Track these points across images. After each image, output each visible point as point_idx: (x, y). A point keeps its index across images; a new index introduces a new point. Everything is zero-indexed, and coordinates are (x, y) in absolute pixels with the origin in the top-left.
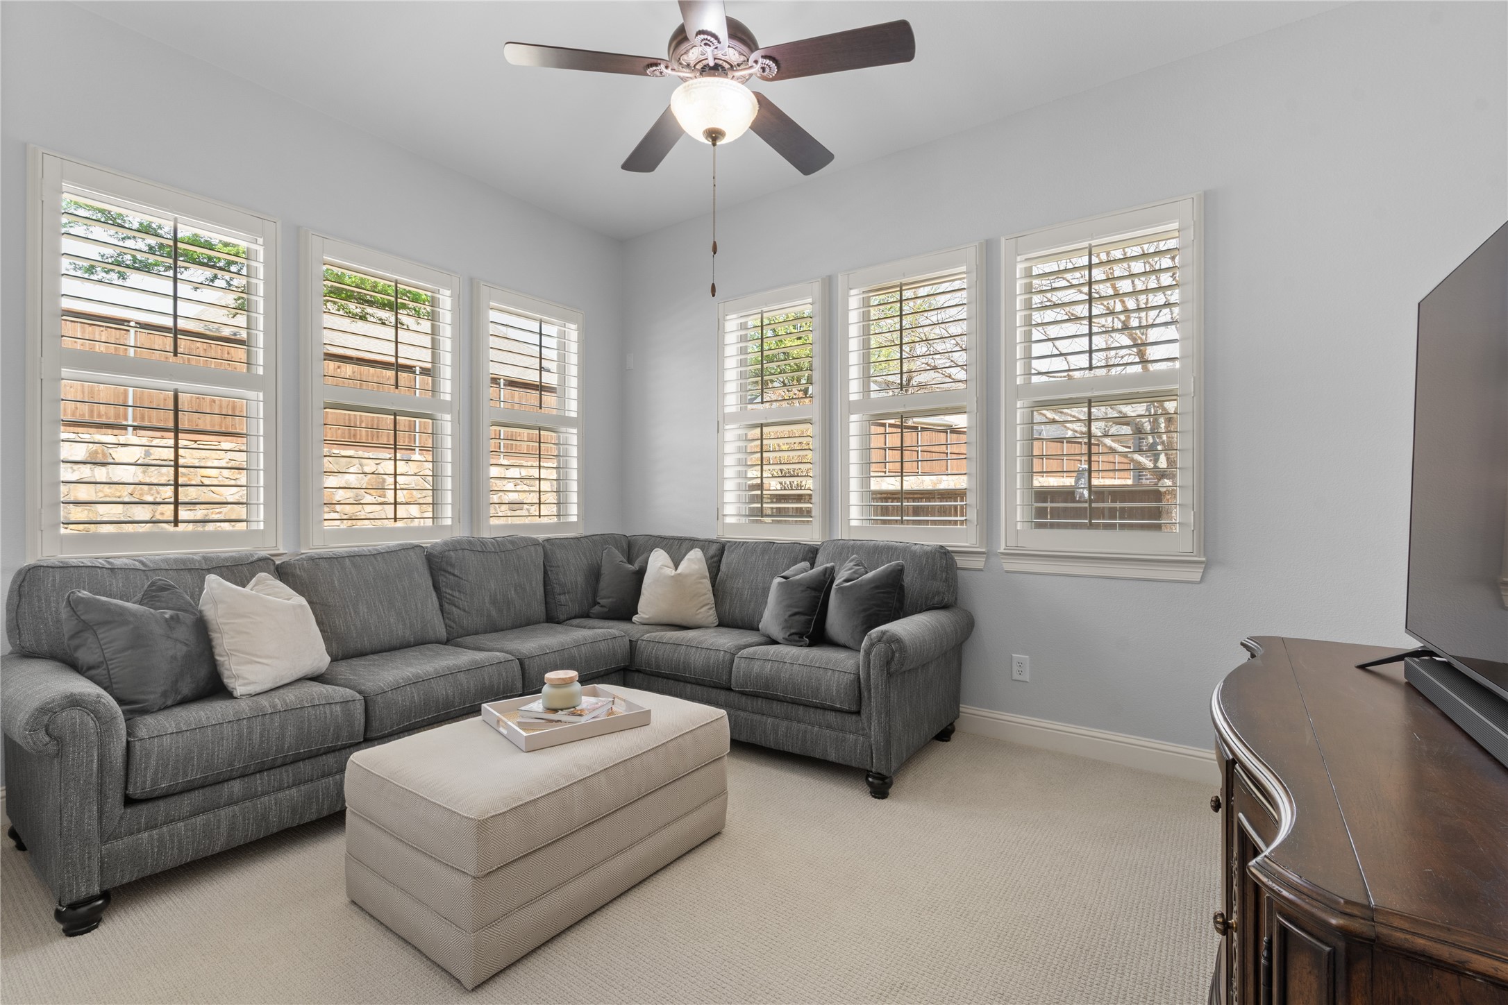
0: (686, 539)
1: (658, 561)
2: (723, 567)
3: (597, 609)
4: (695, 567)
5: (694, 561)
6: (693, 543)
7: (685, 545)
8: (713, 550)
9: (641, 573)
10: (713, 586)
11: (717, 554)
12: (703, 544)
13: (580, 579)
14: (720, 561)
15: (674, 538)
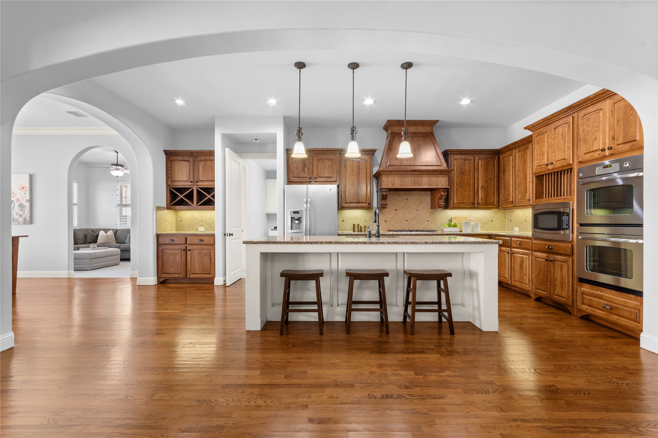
0: (108, 229)
1: (102, 233)
2: (117, 234)
3: (87, 242)
4: (111, 234)
5: (110, 233)
6: (110, 230)
7: (107, 230)
8: (115, 231)
9: (97, 236)
10: (115, 237)
11: (116, 232)
12: (113, 230)
13: (82, 237)
14: (116, 233)
15: (105, 229)
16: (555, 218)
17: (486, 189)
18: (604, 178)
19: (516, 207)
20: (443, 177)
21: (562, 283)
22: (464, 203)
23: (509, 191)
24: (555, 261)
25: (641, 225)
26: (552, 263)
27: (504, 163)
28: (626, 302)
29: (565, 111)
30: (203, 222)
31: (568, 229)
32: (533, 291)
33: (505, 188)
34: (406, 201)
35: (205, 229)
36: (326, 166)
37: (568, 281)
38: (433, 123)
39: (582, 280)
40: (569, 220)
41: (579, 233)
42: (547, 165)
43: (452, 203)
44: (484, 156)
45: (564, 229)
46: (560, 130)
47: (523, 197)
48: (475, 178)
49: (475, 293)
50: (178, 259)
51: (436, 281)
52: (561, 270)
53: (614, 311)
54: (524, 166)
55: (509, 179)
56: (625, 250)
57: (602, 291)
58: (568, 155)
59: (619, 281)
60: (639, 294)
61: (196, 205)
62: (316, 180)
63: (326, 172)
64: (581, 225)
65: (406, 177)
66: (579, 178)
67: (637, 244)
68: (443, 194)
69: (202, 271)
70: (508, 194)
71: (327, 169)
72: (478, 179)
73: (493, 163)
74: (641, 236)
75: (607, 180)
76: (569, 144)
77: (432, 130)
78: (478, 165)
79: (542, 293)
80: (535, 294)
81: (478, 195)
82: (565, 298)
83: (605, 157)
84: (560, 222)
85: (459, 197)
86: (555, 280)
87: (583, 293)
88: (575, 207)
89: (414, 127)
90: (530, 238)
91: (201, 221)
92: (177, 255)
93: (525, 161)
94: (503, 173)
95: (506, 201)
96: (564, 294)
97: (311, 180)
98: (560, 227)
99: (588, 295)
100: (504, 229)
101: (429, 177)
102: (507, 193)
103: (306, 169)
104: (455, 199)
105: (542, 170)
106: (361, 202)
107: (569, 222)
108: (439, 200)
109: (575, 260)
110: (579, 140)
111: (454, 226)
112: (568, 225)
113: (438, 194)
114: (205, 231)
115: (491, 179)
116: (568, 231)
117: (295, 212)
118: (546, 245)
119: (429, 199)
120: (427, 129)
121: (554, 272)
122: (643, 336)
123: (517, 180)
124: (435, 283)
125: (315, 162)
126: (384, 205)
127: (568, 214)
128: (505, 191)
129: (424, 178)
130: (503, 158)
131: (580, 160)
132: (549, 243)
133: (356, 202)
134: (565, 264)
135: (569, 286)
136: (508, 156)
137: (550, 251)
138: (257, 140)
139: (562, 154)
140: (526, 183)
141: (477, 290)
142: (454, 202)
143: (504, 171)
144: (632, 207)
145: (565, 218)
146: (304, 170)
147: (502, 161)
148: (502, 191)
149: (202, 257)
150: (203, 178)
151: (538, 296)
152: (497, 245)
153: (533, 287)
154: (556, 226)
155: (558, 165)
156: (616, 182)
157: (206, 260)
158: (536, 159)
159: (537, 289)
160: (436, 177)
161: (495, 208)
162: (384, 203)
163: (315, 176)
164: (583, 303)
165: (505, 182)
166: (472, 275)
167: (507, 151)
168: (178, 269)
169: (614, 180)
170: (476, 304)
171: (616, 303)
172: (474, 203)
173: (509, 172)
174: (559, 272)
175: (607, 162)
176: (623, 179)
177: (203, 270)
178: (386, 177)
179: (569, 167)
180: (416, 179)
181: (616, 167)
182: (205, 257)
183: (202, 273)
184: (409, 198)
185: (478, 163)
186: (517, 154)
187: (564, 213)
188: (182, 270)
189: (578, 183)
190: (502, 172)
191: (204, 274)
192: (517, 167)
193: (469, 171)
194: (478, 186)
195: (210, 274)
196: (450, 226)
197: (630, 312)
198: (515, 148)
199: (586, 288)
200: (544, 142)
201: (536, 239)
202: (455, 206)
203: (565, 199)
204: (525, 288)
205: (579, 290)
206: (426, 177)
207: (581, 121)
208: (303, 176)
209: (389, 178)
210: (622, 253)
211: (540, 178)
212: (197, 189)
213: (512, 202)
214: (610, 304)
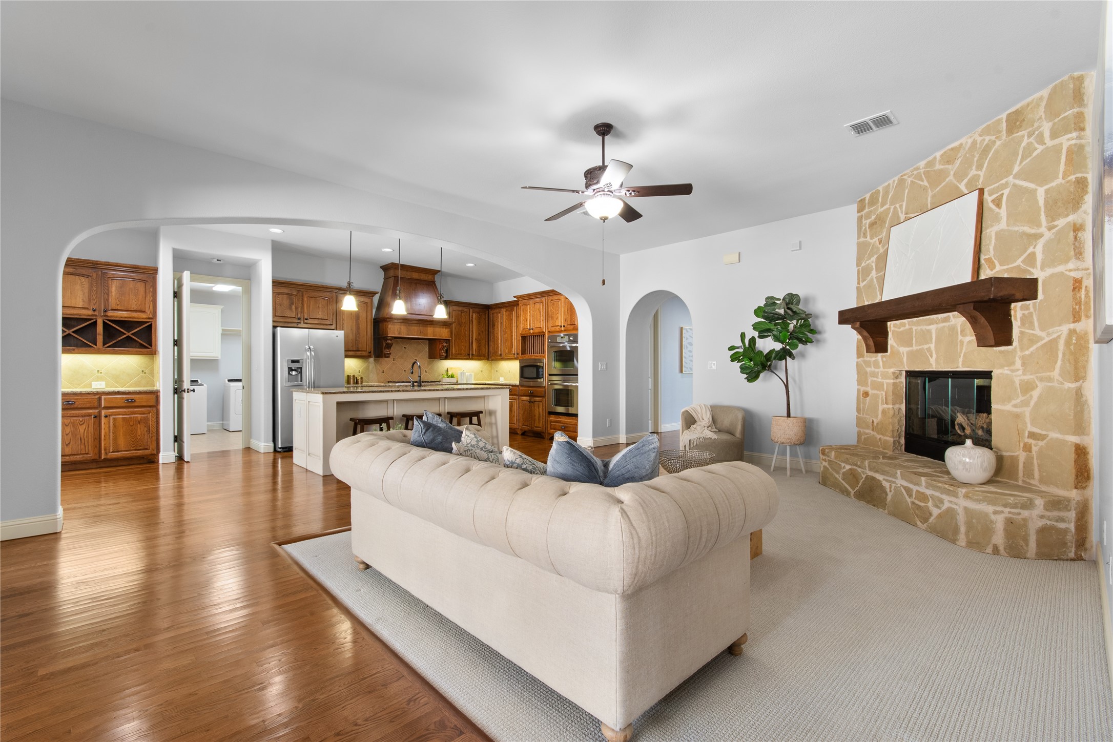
16: (535, 370)
17: (478, 341)
18: (561, 345)
19: (503, 359)
20: (446, 328)
21: (539, 417)
22: (461, 354)
23: (498, 345)
24: (535, 401)
25: (577, 375)
26: (533, 404)
27: (493, 318)
28: (571, 422)
29: (541, 294)
30: (101, 373)
31: (543, 377)
32: (520, 427)
33: (494, 341)
34: (404, 349)
35: (106, 383)
36: (320, 306)
37: (543, 415)
38: (434, 272)
39: (551, 413)
40: (543, 371)
41: (549, 381)
42: (530, 330)
43: (450, 353)
44: (477, 310)
45: (540, 378)
46: (537, 306)
47: (510, 352)
48: (470, 330)
49: (494, 427)
50: (83, 431)
51: (468, 418)
52: (539, 408)
53: (566, 429)
54: (511, 324)
55: (497, 334)
56: (571, 390)
57: (560, 418)
58: (543, 325)
59: (568, 410)
60: (576, 415)
61: (101, 347)
62: (306, 321)
63: (320, 313)
64: (550, 375)
65: (412, 326)
66: (549, 342)
67: (576, 386)
68: (445, 344)
69: (133, 446)
70: (497, 348)
71: (321, 310)
72: (472, 331)
73: (484, 317)
74: (577, 381)
75: (563, 346)
76: (543, 318)
77: (434, 279)
78: (472, 317)
79: (526, 428)
80: (521, 430)
81: (472, 347)
82: (540, 427)
83: (561, 331)
84: (538, 372)
85: (457, 347)
86: (535, 416)
87: (551, 422)
88: (546, 363)
89: (417, 274)
90: (517, 386)
91: (98, 371)
92: (81, 425)
93: (511, 320)
94: (493, 327)
95: (496, 353)
96: (541, 425)
97: (299, 321)
98: (538, 377)
99: (554, 422)
100: (491, 379)
101: (433, 327)
102: (496, 346)
103: (293, 307)
104: (453, 350)
105: (526, 332)
106: (360, 350)
107: (543, 373)
108: (440, 351)
109: (547, 400)
110: (548, 317)
111: (452, 377)
112: (543, 375)
113: (440, 344)
114: (106, 387)
115: (482, 332)
116: (542, 380)
117: (293, 362)
118: (529, 390)
119: (427, 349)
120: (429, 278)
121: (534, 410)
122: (578, 439)
123: (505, 336)
124: (468, 419)
125: (305, 299)
126: (388, 354)
127: (543, 367)
128: (494, 344)
129: (429, 328)
130: (493, 314)
131: (549, 330)
132: (531, 389)
133: (354, 350)
134: (541, 403)
135: (543, 419)
136: (497, 313)
137: (532, 395)
138: (220, 260)
139: (539, 324)
140: (512, 339)
141: (496, 424)
142: (452, 353)
143: (494, 326)
144: (574, 361)
145: (541, 370)
146: (291, 308)
147: (491, 316)
148: (491, 344)
149: (132, 426)
150: (118, 305)
151: (523, 431)
152: (509, 390)
153: (520, 424)
154: (535, 376)
155: (537, 331)
156: (566, 348)
157: (140, 429)
158: (522, 323)
159: (523, 425)
160: (440, 328)
161: (486, 359)
162: (388, 352)
163: (306, 317)
164: (551, 429)
165: (494, 336)
166: (491, 413)
167: (496, 308)
168: (83, 447)
169: (565, 347)
170: (495, 434)
171: (567, 424)
172: (469, 355)
173: (498, 328)
174: (537, 409)
175: (562, 335)
176: (570, 347)
177: (133, 444)
178: (392, 325)
179: (543, 334)
180: (421, 328)
181: (567, 339)
182: (139, 425)
183: (132, 449)
184: (407, 346)
185: (472, 315)
186: (504, 313)
187: (540, 366)
188: (90, 448)
189: (548, 346)
190: (491, 326)
191: (135, 450)
192: (505, 324)
193: (465, 323)
194: (472, 338)
195: (146, 449)
196: (448, 376)
197: (573, 427)
198: (503, 308)
199: (553, 418)
200: (527, 311)
201: (522, 386)
202: (453, 357)
203: (541, 356)
204: (514, 427)
205: (549, 420)
206: (431, 327)
207: (550, 304)
208: (289, 316)
209: (395, 326)
210: (570, 391)
211: (524, 338)
212: (104, 322)
213: (501, 355)
214: (564, 425)
